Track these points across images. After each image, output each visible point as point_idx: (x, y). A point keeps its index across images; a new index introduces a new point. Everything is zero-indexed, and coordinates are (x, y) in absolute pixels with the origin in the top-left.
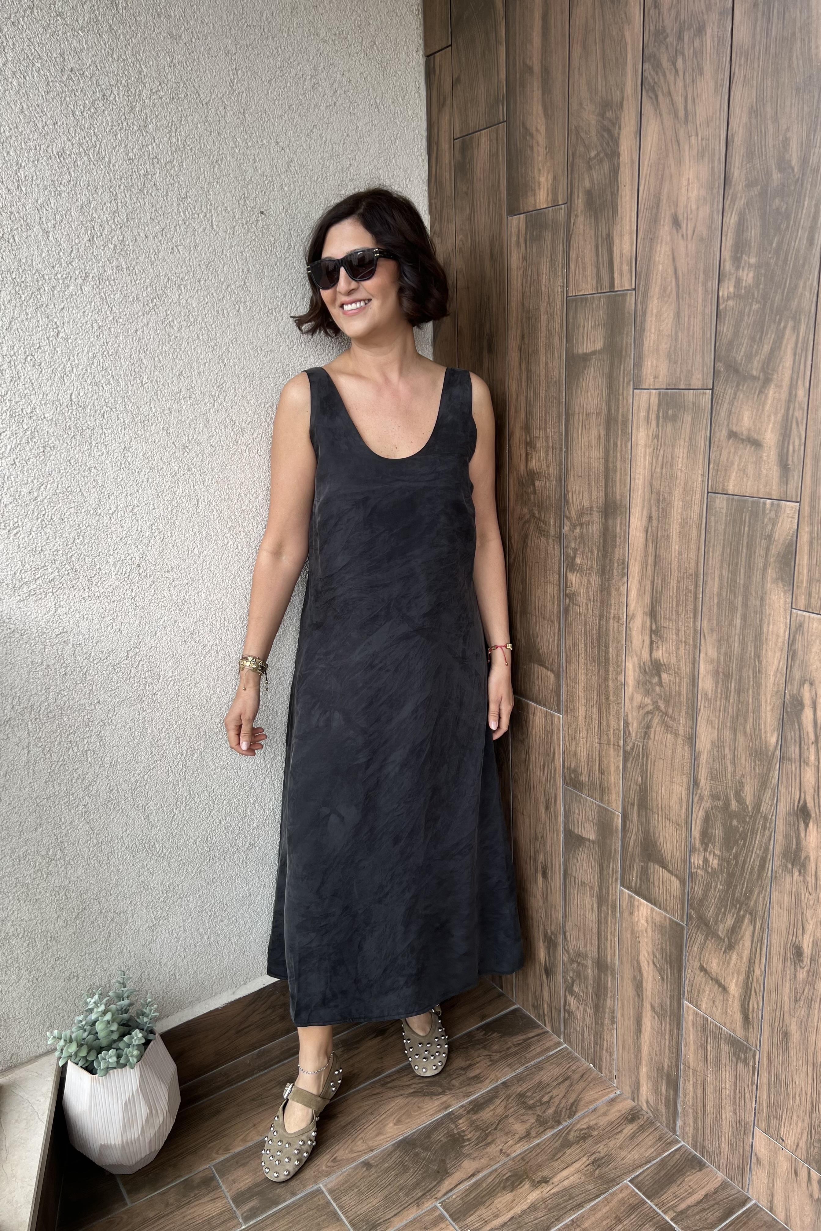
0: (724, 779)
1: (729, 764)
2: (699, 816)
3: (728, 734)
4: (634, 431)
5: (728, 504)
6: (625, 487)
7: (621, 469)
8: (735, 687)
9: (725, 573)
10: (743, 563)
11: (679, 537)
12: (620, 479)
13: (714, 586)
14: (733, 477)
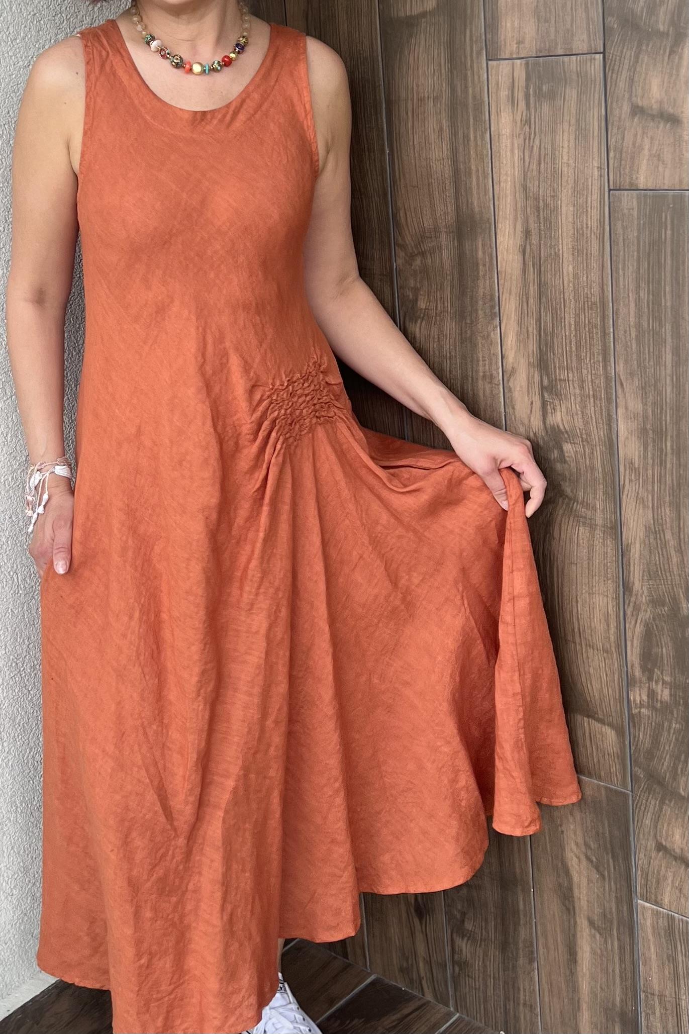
0: (668, 574)
1: (673, 553)
2: (636, 633)
3: (667, 513)
4: (492, 117)
5: (639, 203)
6: (485, 195)
7: (478, 171)
8: (672, 446)
9: (643, 294)
10: (668, 279)
11: (573, 254)
12: (478, 184)
13: (629, 313)
14: (644, 167)
